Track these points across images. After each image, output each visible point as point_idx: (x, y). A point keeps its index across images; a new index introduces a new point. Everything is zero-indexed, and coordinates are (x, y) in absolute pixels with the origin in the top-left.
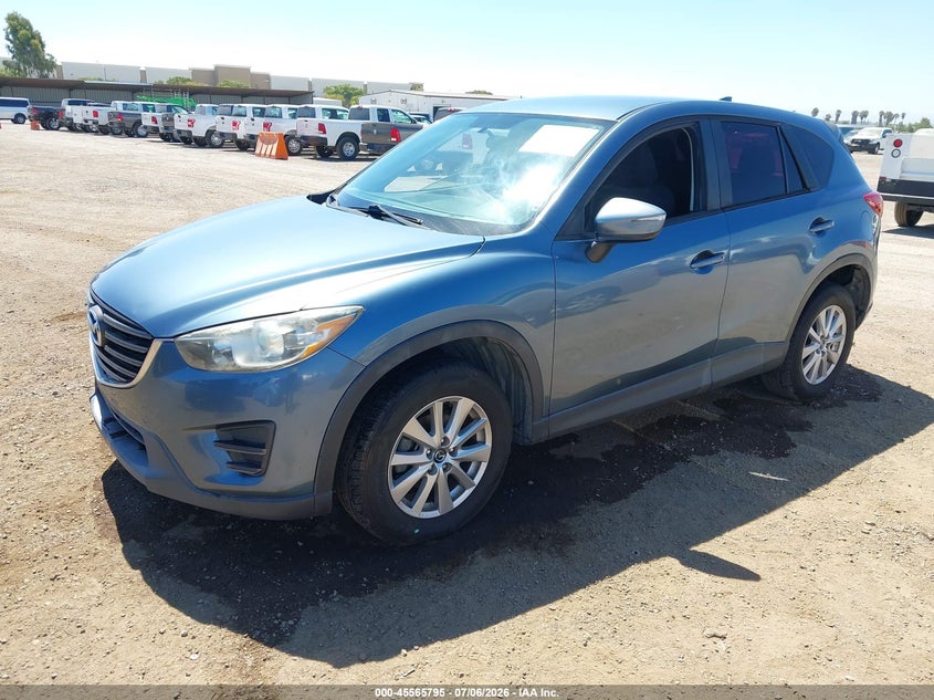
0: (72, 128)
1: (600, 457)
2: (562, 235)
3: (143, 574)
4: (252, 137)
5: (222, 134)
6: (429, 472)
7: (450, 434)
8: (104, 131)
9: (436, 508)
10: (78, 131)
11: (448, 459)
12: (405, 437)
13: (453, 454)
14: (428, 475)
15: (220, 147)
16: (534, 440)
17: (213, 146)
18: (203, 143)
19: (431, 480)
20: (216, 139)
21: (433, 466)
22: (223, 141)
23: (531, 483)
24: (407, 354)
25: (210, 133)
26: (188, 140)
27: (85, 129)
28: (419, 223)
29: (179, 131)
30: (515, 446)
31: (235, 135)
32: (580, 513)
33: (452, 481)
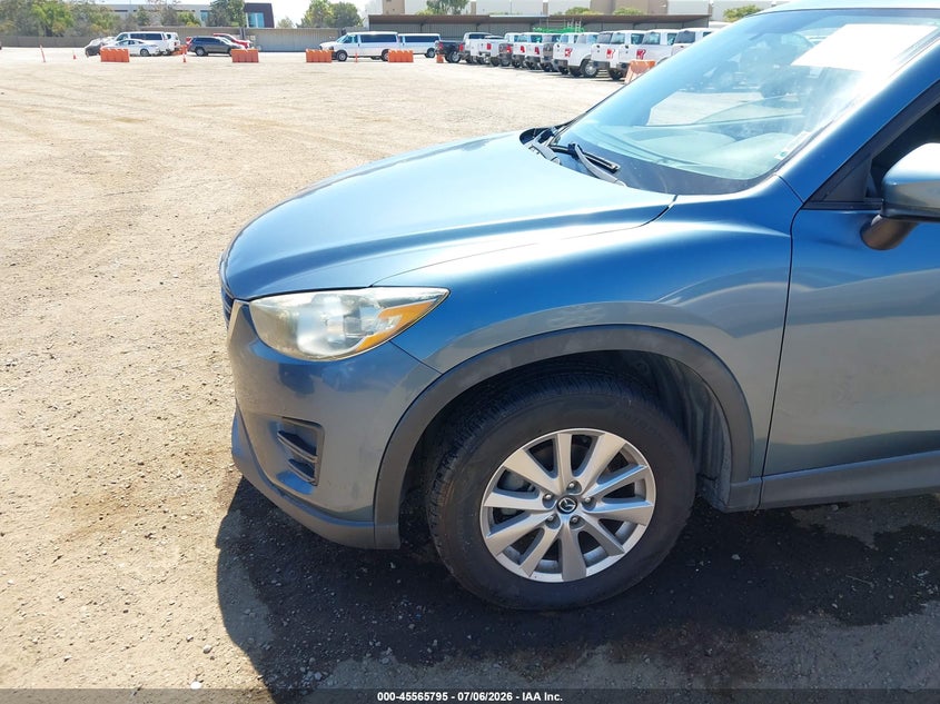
0: (470, 61)
1: (870, 542)
2: (816, 201)
3: (220, 555)
4: (625, 66)
5: (596, 64)
6: (548, 522)
7: (583, 478)
8: (495, 62)
9: (557, 570)
10: (475, 64)
11: (580, 511)
12: (507, 473)
13: (589, 505)
14: (546, 528)
15: (593, 76)
16: (732, 508)
17: (587, 76)
18: (577, 73)
19: (550, 535)
20: (591, 68)
21: (556, 516)
22: (597, 71)
23: (736, 557)
24: (506, 363)
25: (585, 62)
26: (565, 70)
27: (480, 62)
28: (613, 171)
29: (556, 61)
30: (702, 508)
31: (608, 64)
32: (792, 628)
33: (587, 541)
